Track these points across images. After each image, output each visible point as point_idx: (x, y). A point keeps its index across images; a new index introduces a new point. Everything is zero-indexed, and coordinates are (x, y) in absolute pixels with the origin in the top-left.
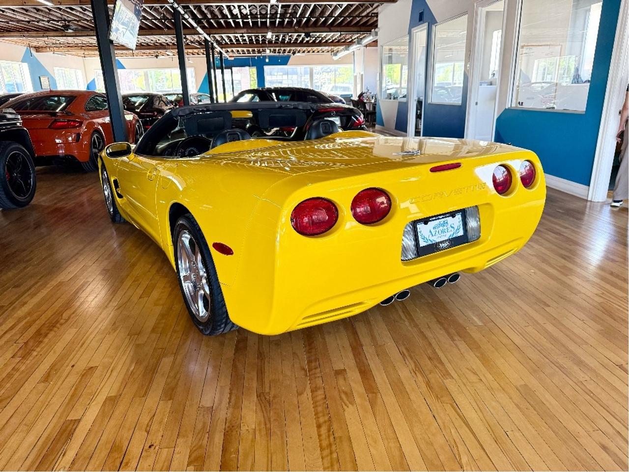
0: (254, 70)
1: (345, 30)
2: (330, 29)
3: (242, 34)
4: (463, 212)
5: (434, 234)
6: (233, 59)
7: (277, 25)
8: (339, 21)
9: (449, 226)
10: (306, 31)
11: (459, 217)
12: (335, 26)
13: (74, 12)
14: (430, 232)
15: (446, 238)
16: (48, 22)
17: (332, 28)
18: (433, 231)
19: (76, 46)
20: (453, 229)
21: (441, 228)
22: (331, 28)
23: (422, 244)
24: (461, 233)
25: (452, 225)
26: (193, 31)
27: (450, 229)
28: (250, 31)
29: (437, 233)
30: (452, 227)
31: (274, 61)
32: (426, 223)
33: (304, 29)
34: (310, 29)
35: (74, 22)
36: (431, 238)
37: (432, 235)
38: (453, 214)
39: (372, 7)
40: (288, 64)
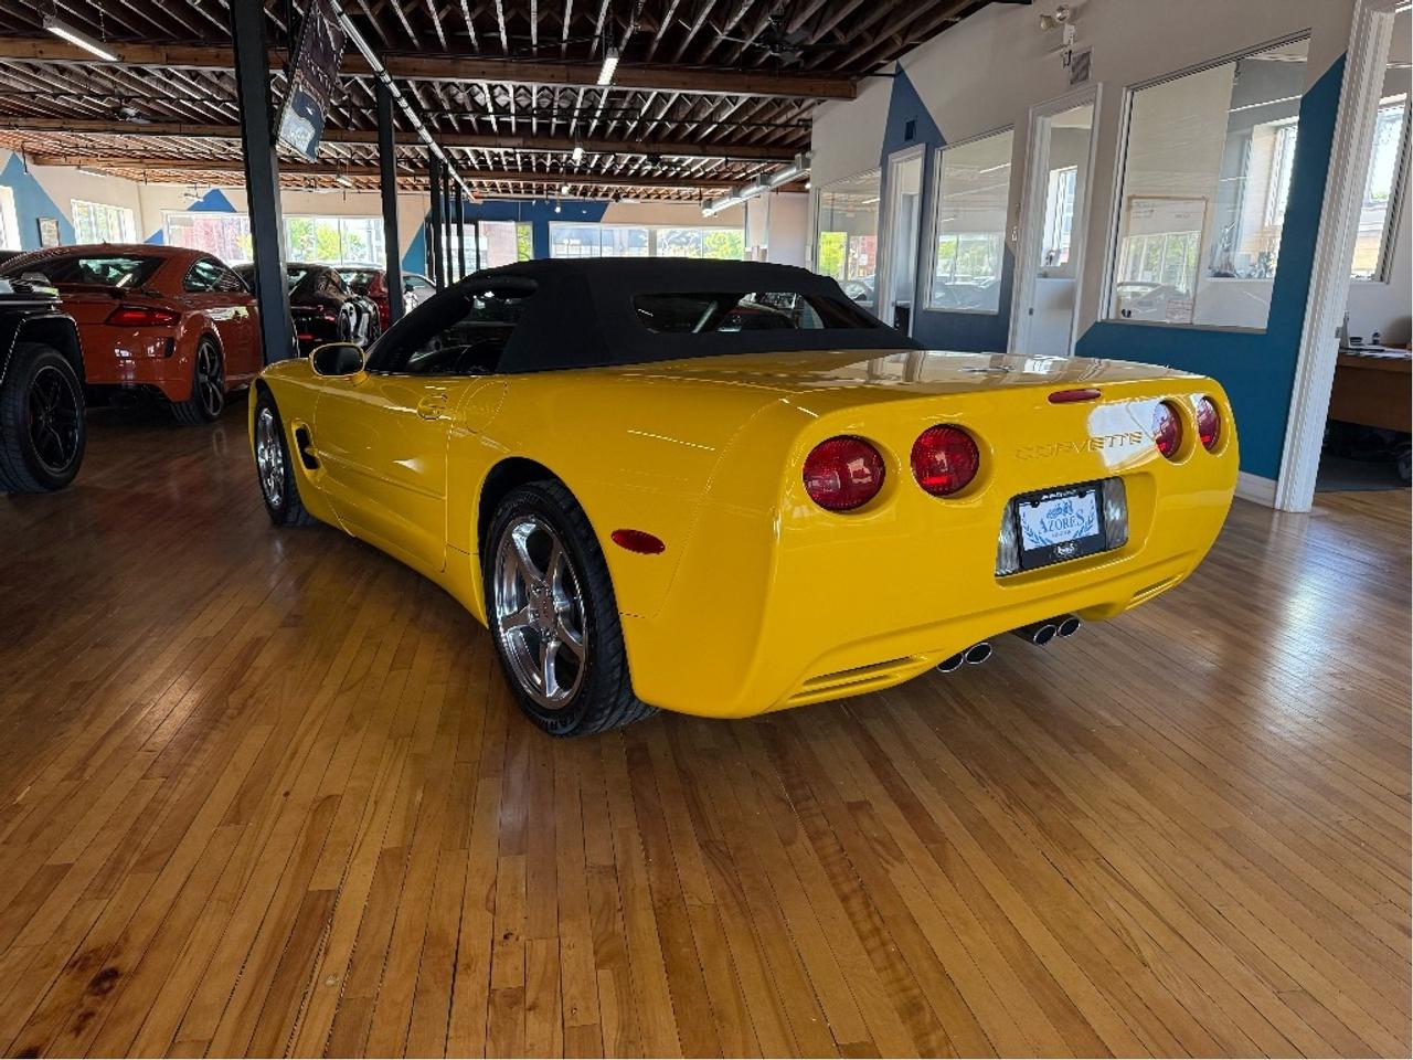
0: (528, 228)
1: (736, 153)
2: (703, 147)
3: (514, 148)
4: (1097, 485)
5: (1048, 528)
6: (480, 201)
7: (590, 134)
8: (726, 133)
9: (1075, 514)
10: (652, 149)
11: (1091, 497)
12: (714, 144)
13: (145, 80)
14: (1042, 522)
15: (1069, 538)
16: (79, 98)
17: (708, 148)
18: (1047, 522)
19: (130, 156)
20: (1080, 522)
21: (1061, 517)
22: (705, 146)
23: (1028, 545)
24: (1094, 530)
25: (1080, 513)
27: (1077, 520)
28: (530, 143)
29: (1054, 525)
30: (1079, 516)
31: (573, 213)
32: (1034, 505)
33: (647, 146)
34: (662, 147)
35: (137, 100)
36: (1044, 536)
37: (1046, 530)
38: (1080, 489)
39: (799, 106)
40: (603, 219)
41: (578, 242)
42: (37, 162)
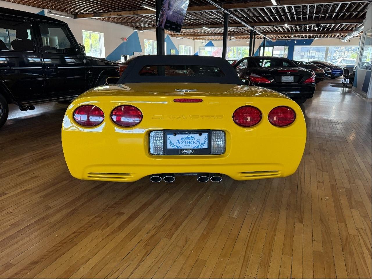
0: (287, 48)
1: (346, 22)
2: (335, 21)
3: (274, 26)
4: (209, 132)
6: (275, 41)
8: (340, 16)
9: (196, 140)
10: (317, 22)
11: (205, 136)
14: (178, 141)
15: (192, 148)
17: (336, 21)
18: (180, 141)
20: (198, 143)
21: (188, 140)
23: (169, 147)
24: (206, 146)
25: (198, 140)
26: (240, 25)
27: (196, 142)
28: (278, 24)
29: (184, 142)
31: (300, 43)
32: (175, 134)
33: (316, 22)
34: (320, 22)
36: (178, 145)
37: (180, 144)
38: (200, 132)
39: (363, 5)
40: (311, 44)
41: (315, 51)
42: (172, 36)
